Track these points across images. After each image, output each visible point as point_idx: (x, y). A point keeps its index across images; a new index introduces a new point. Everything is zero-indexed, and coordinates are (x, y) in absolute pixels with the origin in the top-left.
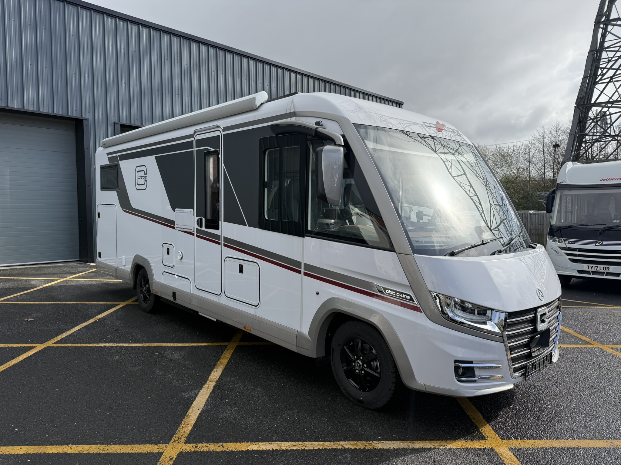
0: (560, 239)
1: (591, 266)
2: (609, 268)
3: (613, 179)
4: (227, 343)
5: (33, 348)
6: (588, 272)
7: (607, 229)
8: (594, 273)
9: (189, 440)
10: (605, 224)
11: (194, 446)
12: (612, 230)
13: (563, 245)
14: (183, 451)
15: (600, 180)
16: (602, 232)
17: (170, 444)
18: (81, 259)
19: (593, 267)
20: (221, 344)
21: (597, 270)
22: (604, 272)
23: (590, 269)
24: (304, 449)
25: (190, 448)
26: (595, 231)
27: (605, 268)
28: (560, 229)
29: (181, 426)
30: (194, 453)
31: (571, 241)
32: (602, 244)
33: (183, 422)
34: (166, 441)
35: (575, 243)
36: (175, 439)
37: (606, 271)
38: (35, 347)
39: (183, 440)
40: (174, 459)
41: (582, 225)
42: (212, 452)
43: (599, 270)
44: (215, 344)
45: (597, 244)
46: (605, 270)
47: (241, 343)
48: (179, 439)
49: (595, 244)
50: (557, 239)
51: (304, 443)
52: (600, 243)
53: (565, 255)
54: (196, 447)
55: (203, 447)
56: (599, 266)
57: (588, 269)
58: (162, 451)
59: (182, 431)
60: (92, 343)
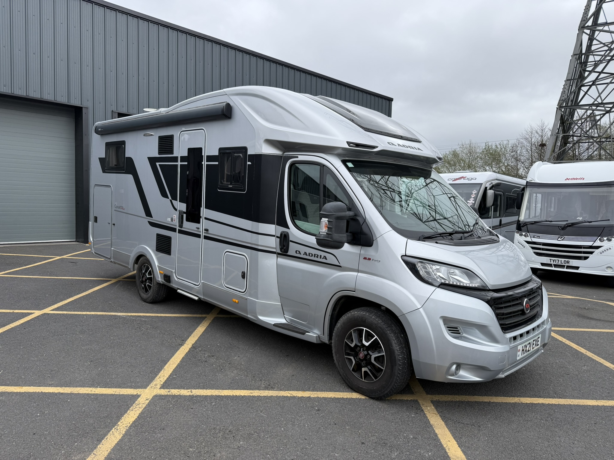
0: (526, 233)
1: (553, 260)
2: (569, 261)
3: (577, 179)
4: (206, 315)
5: (32, 313)
6: (550, 265)
7: (569, 225)
8: (556, 266)
9: (163, 387)
10: (567, 221)
11: (167, 391)
12: (573, 226)
13: (529, 239)
14: (158, 394)
15: (566, 180)
16: (564, 228)
17: (147, 389)
18: (77, 240)
19: (555, 260)
20: (200, 316)
21: (559, 263)
22: (565, 266)
23: (552, 263)
24: (259, 395)
25: (164, 392)
26: (558, 226)
27: (565, 261)
28: (527, 224)
29: (158, 377)
31: (536, 236)
32: (564, 239)
34: (144, 386)
35: (539, 237)
36: (152, 385)
37: (566, 265)
38: (34, 313)
39: (159, 386)
40: (150, 399)
41: (546, 221)
42: (182, 396)
43: (560, 263)
44: (195, 316)
45: (559, 239)
46: (566, 263)
47: (218, 316)
48: (155, 386)
49: (558, 239)
50: (524, 234)
51: (260, 391)
52: (562, 238)
53: (530, 248)
54: (169, 392)
55: (175, 392)
56: (560, 259)
57: (551, 262)
58: (141, 394)
59: (159, 380)
60: (84, 311)
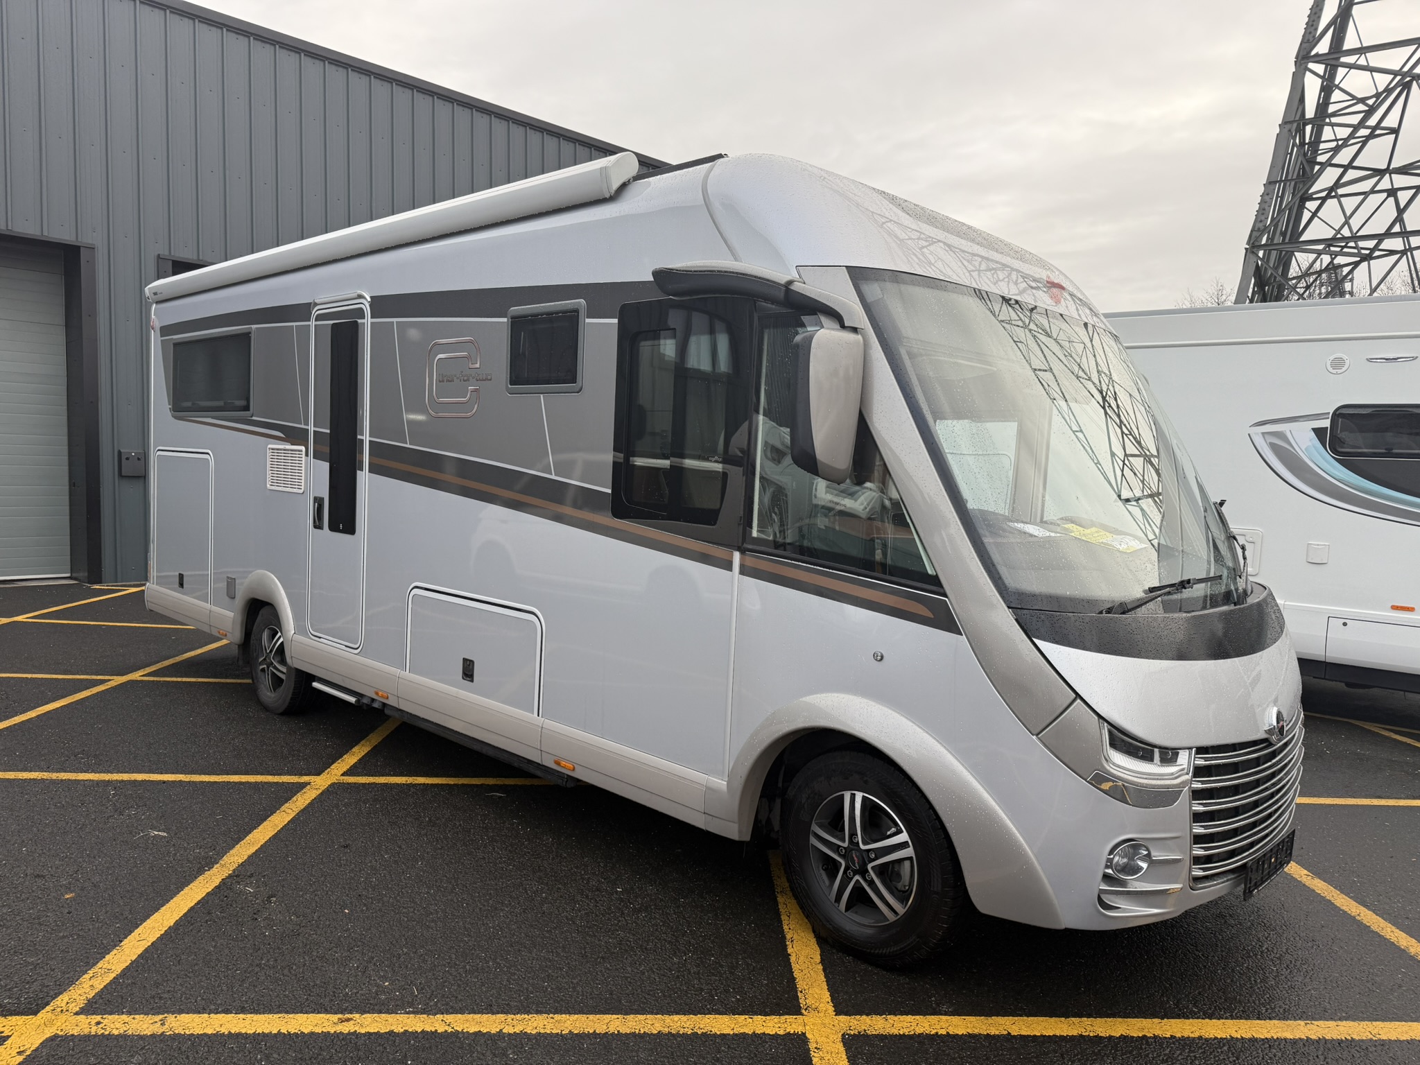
4: (312, 777)
9: (89, 1007)
11: (93, 1022)
14: (61, 1034)
17: (40, 1015)
18: (74, 575)
20: (295, 779)
24: (356, 1031)
25: (85, 1025)
29: (91, 972)
30: (87, 1038)
33: (100, 965)
34: (35, 1008)
36: (58, 1003)
39: (77, 1006)
40: (28, 1053)
42: (129, 1036)
47: (344, 779)
48: (67, 1004)
51: (364, 1016)
54: (98, 1023)
55: (116, 1024)
58: (10, 1034)
59: (86, 986)
